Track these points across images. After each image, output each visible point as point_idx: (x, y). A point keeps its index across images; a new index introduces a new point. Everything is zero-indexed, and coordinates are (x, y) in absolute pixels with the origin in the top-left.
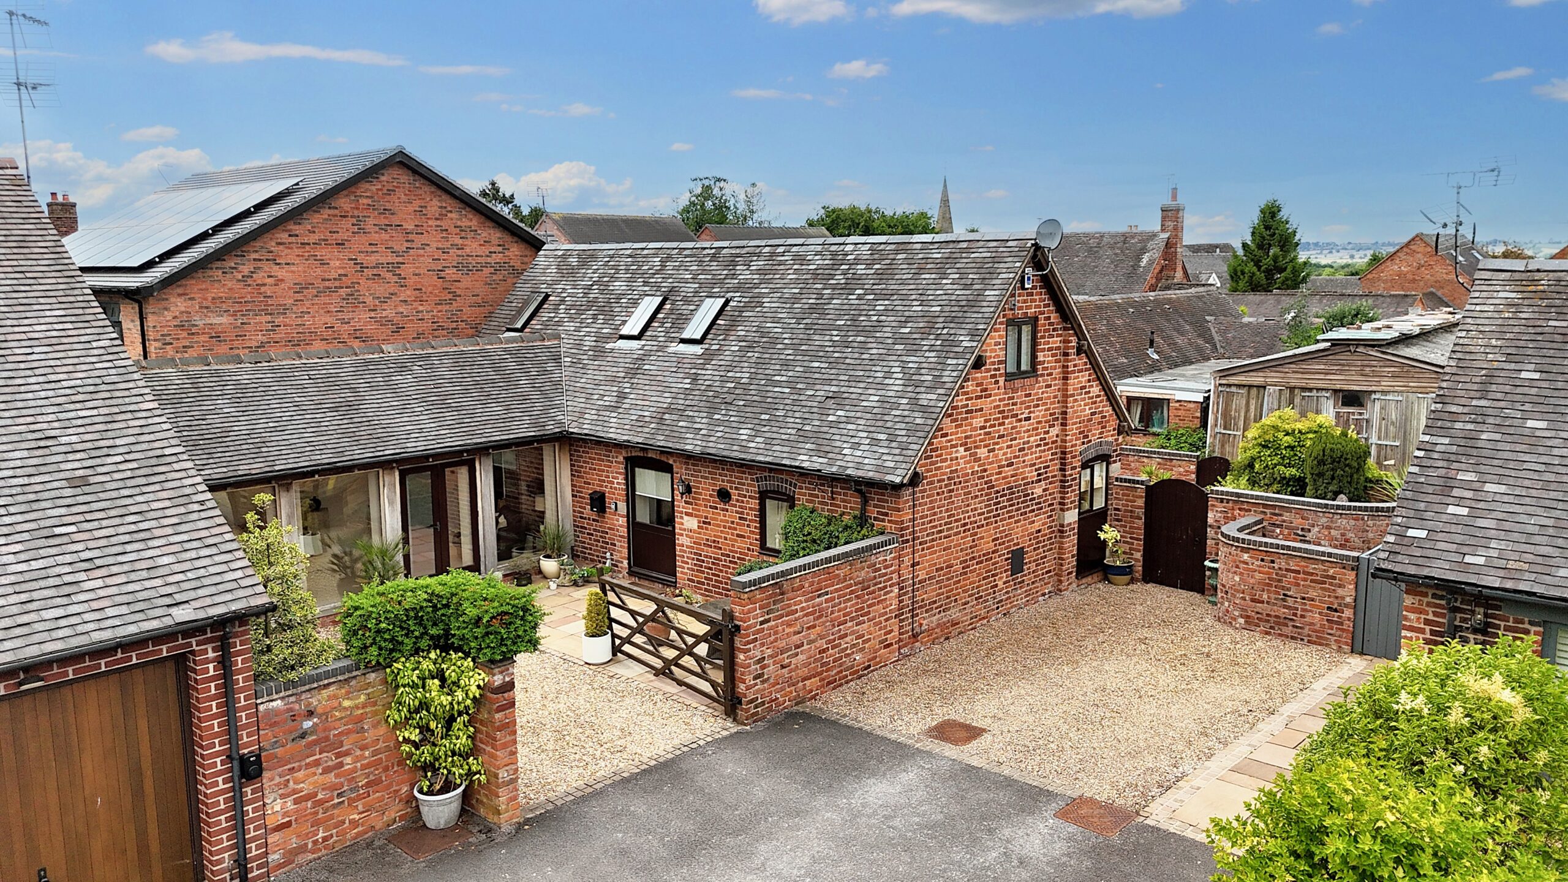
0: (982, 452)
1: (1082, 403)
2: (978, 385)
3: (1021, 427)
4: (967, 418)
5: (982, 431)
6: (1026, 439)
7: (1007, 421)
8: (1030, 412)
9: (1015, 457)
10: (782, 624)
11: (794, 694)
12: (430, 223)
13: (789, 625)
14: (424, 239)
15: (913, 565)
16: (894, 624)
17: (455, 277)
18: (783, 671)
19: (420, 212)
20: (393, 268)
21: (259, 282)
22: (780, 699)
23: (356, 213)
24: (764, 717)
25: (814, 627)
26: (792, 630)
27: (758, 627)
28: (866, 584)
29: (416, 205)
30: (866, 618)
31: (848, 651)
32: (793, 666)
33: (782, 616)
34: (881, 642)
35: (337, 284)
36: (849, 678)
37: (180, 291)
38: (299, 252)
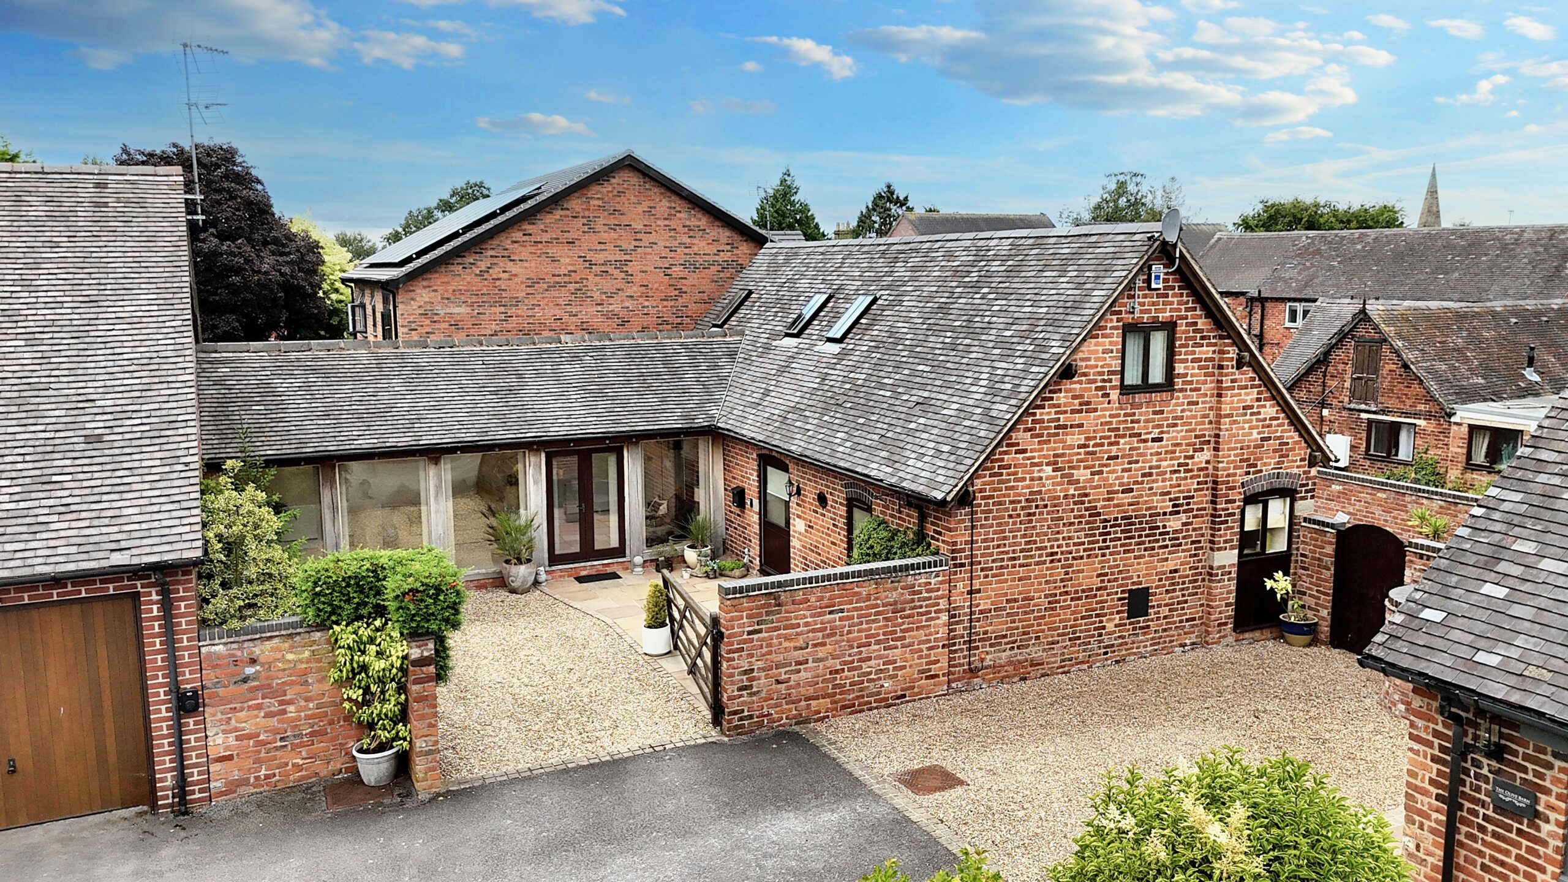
0: (1082, 475)
1: (1246, 426)
2: (1074, 397)
3: (1146, 448)
4: (1057, 434)
5: (1082, 450)
6: (1154, 463)
7: (1122, 441)
8: (1162, 432)
9: (1135, 483)
10: (779, 637)
11: (794, 712)
12: (659, 222)
13: (787, 638)
14: (652, 238)
15: (970, 592)
16: (942, 654)
17: (682, 275)
18: (779, 686)
19: (649, 212)
20: (621, 265)
21: (495, 276)
22: (775, 716)
23: (587, 213)
24: (752, 731)
25: (823, 644)
26: (792, 645)
27: (745, 637)
28: (899, 606)
29: (645, 206)
30: (899, 643)
31: (872, 676)
32: (792, 683)
33: (778, 629)
34: (920, 672)
35: (567, 279)
36: (874, 705)
37: (425, 283)
38: (532, 249)
